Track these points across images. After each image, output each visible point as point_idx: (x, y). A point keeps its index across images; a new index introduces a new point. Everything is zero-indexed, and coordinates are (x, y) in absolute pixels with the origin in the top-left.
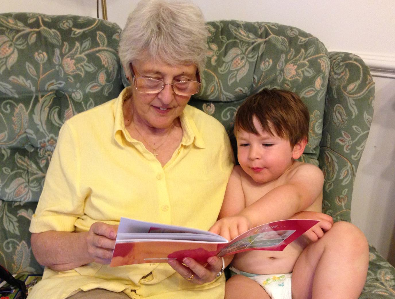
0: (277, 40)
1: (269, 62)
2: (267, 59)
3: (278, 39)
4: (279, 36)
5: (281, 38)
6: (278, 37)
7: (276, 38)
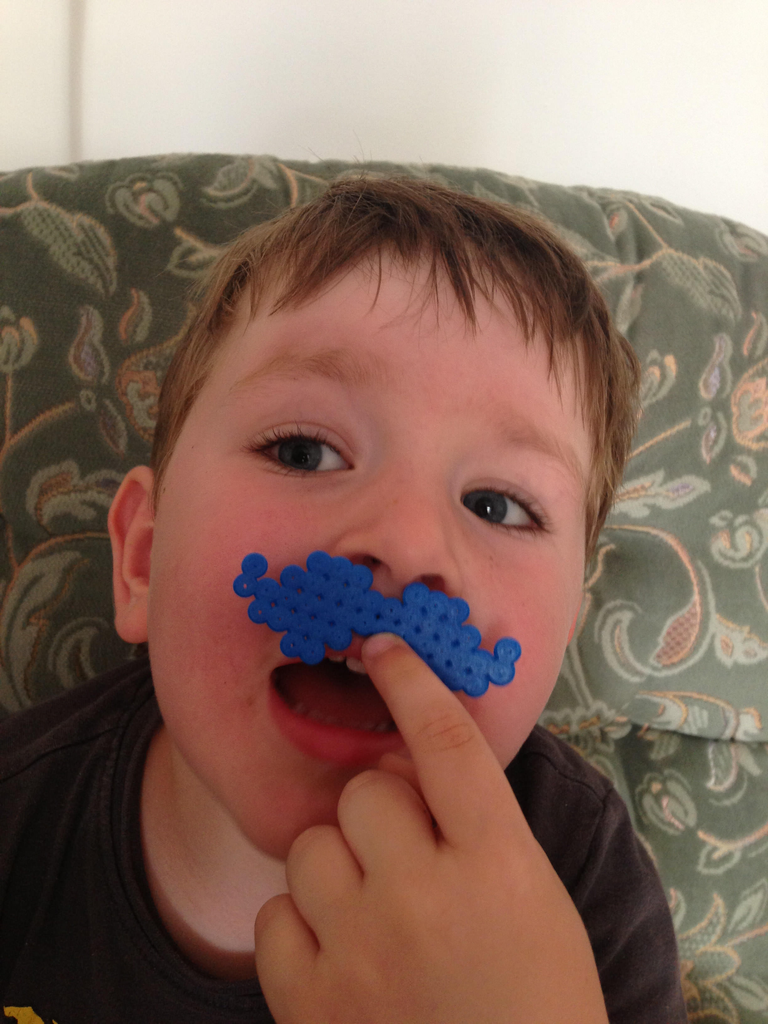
0: (688, 273)
1: (662, 367)
2: (654, 354)
3: (695, 268)
4: (696, 257)
5: (706, 267)
6: (693, 261)
7: (683, 263)
